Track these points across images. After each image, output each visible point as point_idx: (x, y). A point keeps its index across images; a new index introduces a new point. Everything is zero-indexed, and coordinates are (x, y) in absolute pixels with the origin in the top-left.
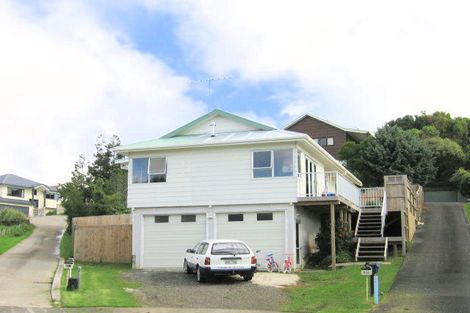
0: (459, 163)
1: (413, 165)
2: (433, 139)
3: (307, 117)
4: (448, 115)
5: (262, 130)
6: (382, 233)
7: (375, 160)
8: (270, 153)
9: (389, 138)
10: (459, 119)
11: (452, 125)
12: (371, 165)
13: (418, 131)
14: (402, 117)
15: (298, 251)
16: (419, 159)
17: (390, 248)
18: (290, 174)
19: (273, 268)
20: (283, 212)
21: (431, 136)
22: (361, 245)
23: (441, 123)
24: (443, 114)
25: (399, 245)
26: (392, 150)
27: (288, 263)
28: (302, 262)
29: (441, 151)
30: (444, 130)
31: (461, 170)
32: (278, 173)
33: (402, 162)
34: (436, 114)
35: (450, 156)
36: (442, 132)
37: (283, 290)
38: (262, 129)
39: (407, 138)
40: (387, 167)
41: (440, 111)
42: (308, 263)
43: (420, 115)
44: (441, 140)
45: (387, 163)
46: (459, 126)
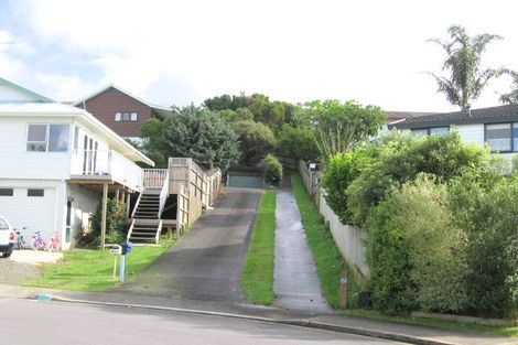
0: (269, 148)
1: (215, 147)
2: (246, 122)
3: (111, 90)
4: (267, 99)
5: (41, 102)
6: (159, 215)
7: (176, 141)
8: (45, 126)
9: (193, 117)
10: (277, 103)
11: (269, 109)
12: (172, 145)
13: (231, 113)
14: (219, 96)
15: (68, 229)
16: (221, 142)
17: (164, 231)
18: (64, 149)
19: (40, 245)
20: (55, 188)
21: (245, 119)
22: (135, 226)
23: (258, 106)
24: (262, 96)
25: (174, 228)
26: (195, 131)
27: (56, 241)
28: (72, 241)
29: (252, 135)
30: (260, 113)
31: (269, 157)
32: (53, 148)
33: (204, 144)
34: (254, 96)
35: (261, 142)
36: (256, 116)
37: (38, 267)
38: (41, 100)
39: (212, 119)
40: (188, 149)
41: (260, 93)
42: (79, 243)
43: (238, 95)
44: (253, 124)
45: (188, 144)
46: (276, 110)
